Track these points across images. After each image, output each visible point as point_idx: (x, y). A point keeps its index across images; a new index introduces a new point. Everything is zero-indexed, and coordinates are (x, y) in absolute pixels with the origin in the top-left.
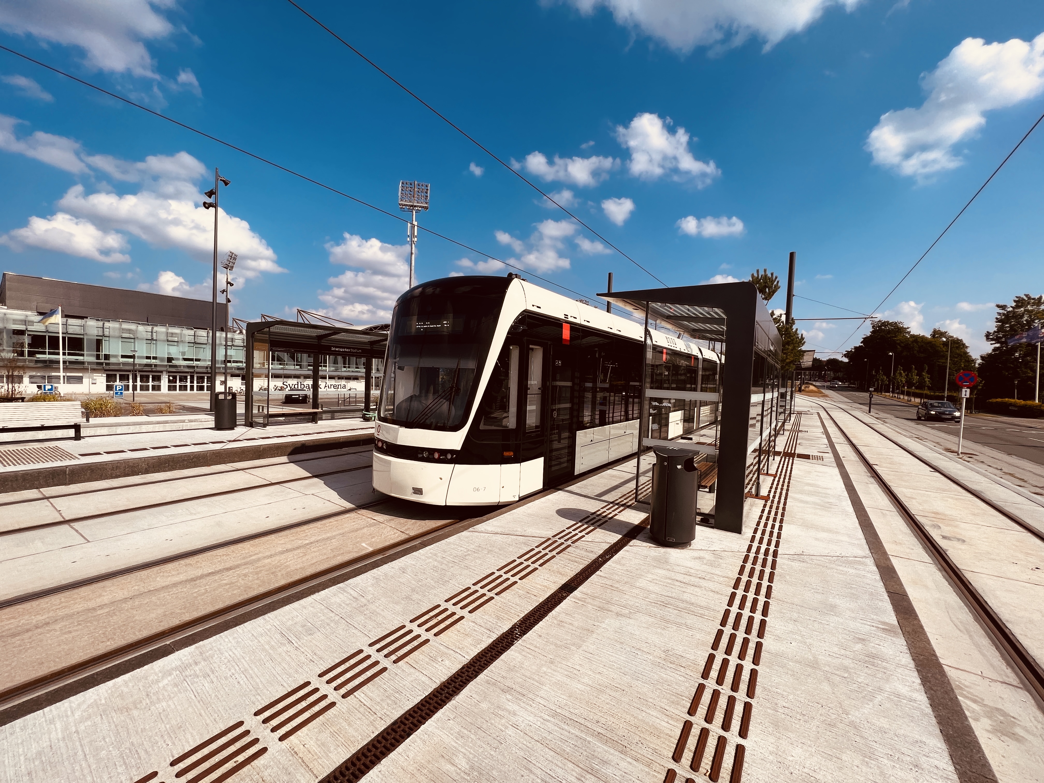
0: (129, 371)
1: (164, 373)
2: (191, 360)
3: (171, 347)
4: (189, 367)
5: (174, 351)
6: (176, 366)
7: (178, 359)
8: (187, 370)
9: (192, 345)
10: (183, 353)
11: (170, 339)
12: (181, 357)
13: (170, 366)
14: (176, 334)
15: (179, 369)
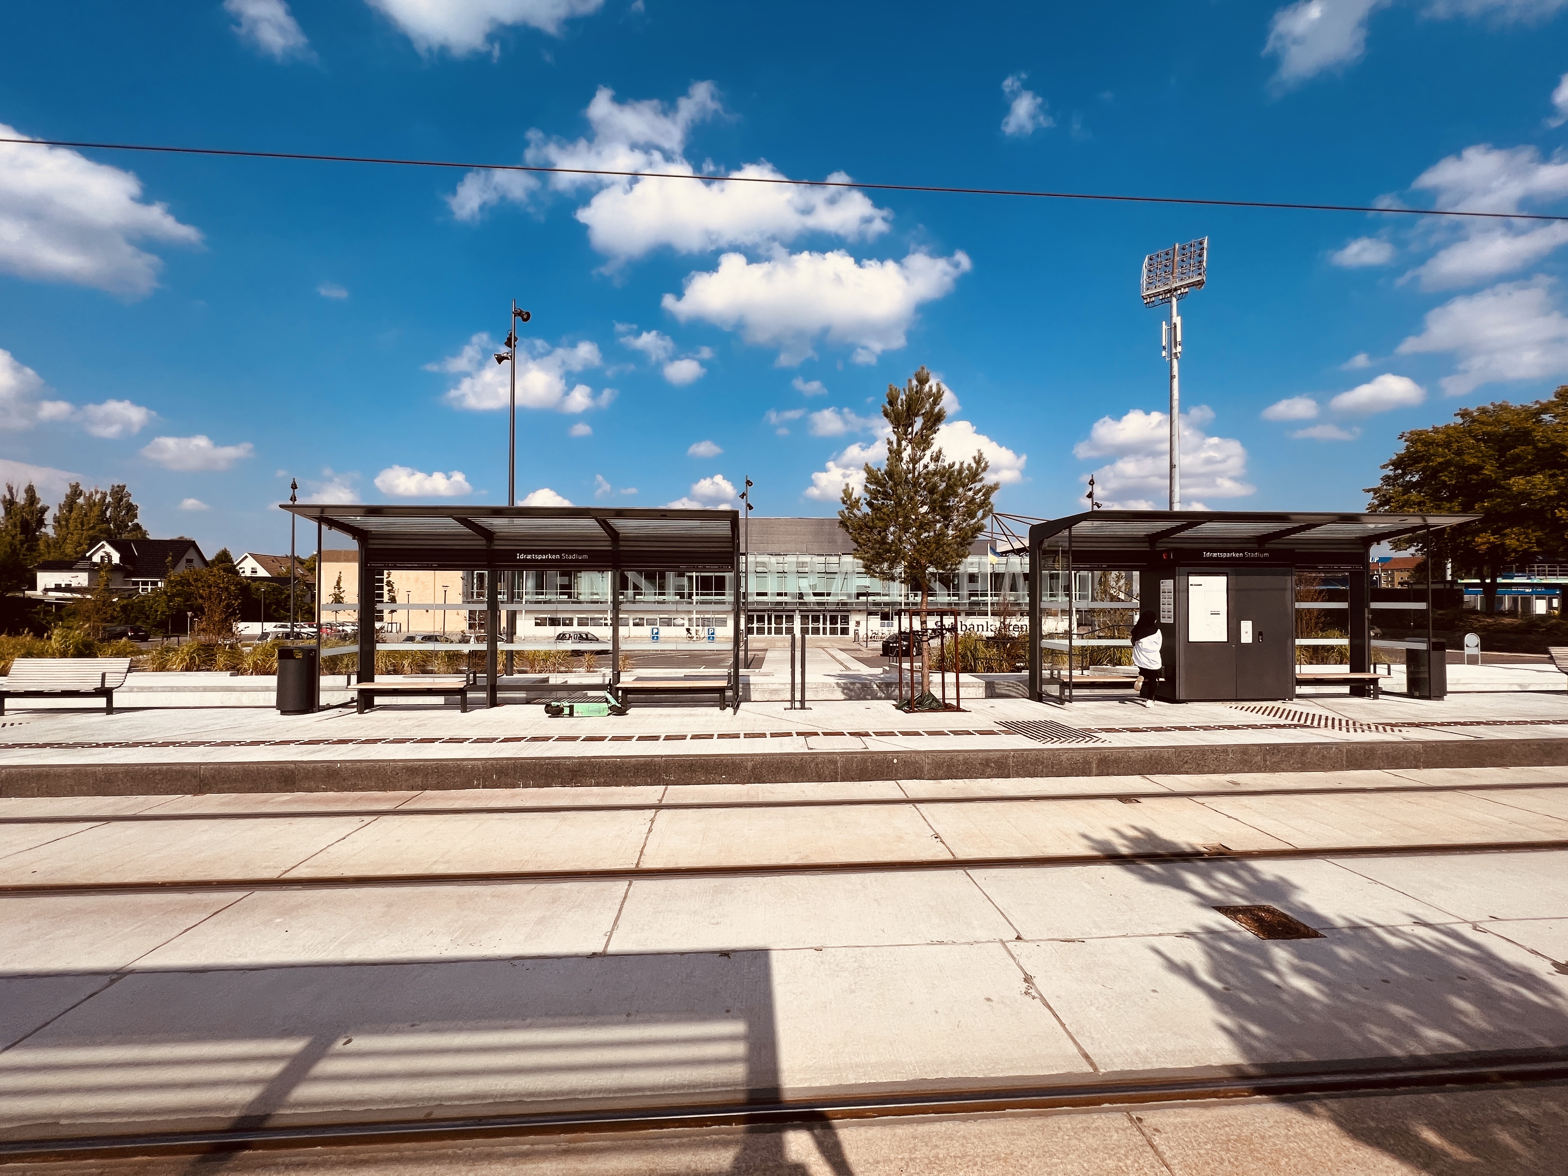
0: (764, 611)
1: (797, 612)
2: (822, 594)
3: (801, 580)
4: (818, 604)
5: (804, 585)
6: (805, 604)
7: (808, 595)
8: (817, 608)
9: (823, 575)
10: (813, 587)
11: (800, 570)
12: (811, 592)
13: (800, 604)
14: (806, 563)
15: (811, 607)
